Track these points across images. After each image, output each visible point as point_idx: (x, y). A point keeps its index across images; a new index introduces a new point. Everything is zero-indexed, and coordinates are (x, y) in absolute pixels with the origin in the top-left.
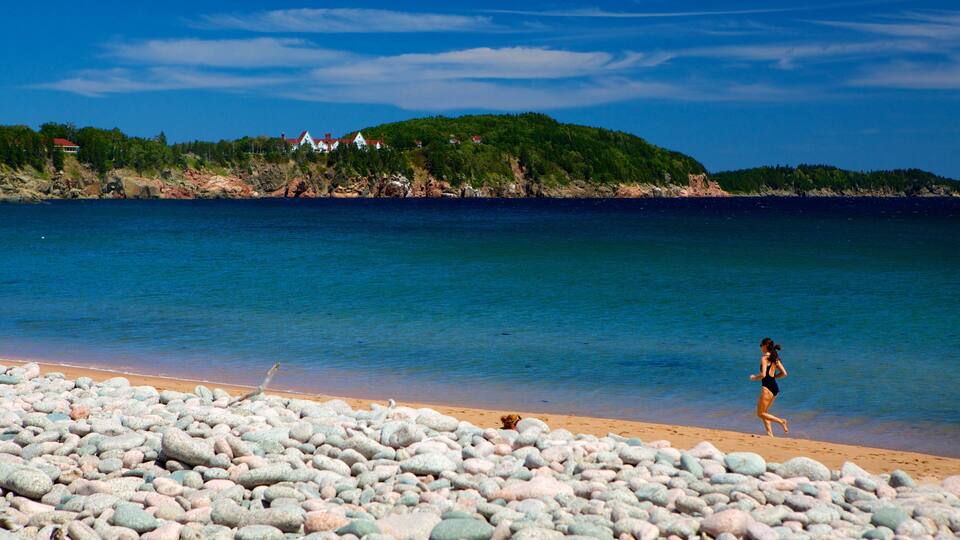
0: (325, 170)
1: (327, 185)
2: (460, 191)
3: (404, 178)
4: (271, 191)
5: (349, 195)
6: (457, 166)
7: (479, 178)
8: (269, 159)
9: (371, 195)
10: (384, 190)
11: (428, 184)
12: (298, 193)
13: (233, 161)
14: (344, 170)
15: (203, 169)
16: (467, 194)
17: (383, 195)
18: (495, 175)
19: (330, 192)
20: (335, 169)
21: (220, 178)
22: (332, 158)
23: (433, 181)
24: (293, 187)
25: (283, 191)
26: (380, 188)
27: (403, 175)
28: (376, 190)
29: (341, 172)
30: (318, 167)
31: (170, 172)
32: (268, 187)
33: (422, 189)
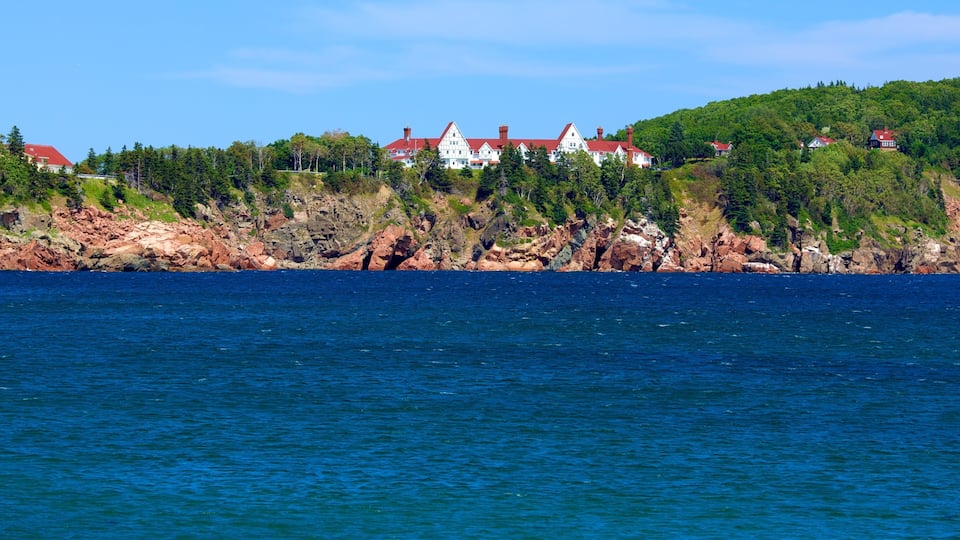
0: (468, 209)
1: (471, 243)
2: (790, 258)
3: (653, 229)
4: (335, 255)
5: (516, 265)
6: (793, 199)
7: (850, 231)
8: (333, 186)
9: (575, 266)
10: (607, 254)
11: (717, 240)
12: (393, 261)
13: (251, 189)
14: (508, 209)
15: (120, 206)
16: (807, 265)
17: (606, 267)
18: (894, 223)
19: (476, 258)
20: (493, 207)
21: (156, 226)
22: (486, 185)
23: (727, 235)
24: (383, 248)
25: (358, 257)
26: (600, 250)
27: (652, 219)
28: (588, 256)
29: (500, 213)
30: (452, 203)
31: (15, 215)
32: (329, 246)
33: (703, 254)
